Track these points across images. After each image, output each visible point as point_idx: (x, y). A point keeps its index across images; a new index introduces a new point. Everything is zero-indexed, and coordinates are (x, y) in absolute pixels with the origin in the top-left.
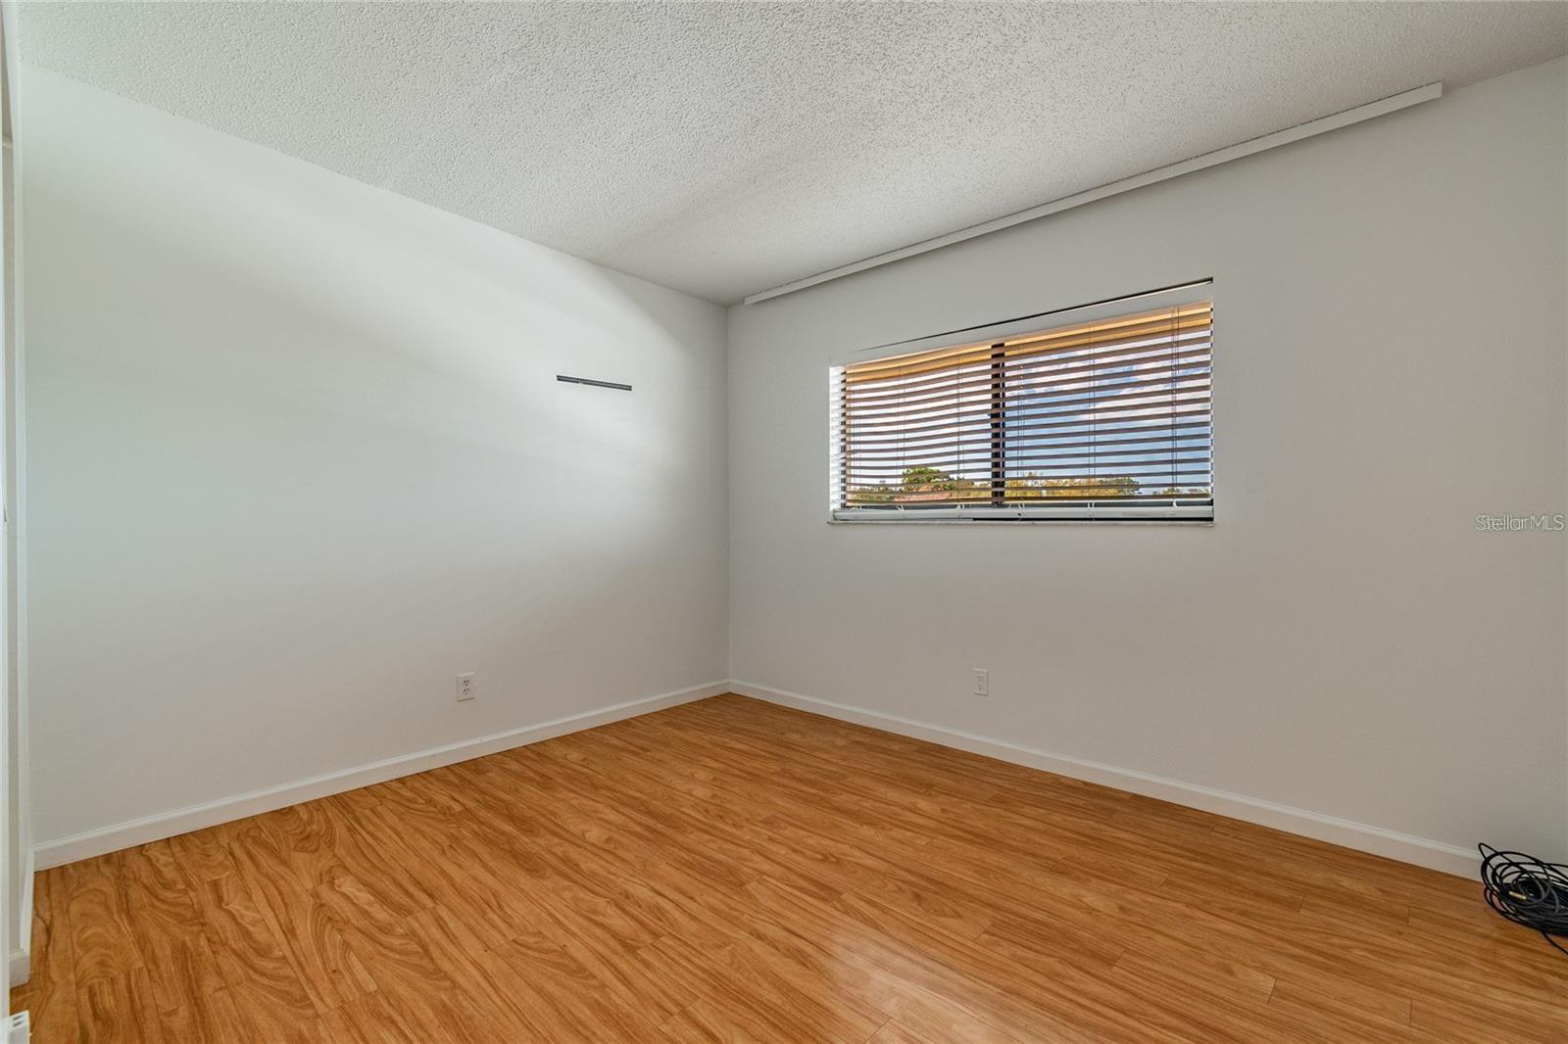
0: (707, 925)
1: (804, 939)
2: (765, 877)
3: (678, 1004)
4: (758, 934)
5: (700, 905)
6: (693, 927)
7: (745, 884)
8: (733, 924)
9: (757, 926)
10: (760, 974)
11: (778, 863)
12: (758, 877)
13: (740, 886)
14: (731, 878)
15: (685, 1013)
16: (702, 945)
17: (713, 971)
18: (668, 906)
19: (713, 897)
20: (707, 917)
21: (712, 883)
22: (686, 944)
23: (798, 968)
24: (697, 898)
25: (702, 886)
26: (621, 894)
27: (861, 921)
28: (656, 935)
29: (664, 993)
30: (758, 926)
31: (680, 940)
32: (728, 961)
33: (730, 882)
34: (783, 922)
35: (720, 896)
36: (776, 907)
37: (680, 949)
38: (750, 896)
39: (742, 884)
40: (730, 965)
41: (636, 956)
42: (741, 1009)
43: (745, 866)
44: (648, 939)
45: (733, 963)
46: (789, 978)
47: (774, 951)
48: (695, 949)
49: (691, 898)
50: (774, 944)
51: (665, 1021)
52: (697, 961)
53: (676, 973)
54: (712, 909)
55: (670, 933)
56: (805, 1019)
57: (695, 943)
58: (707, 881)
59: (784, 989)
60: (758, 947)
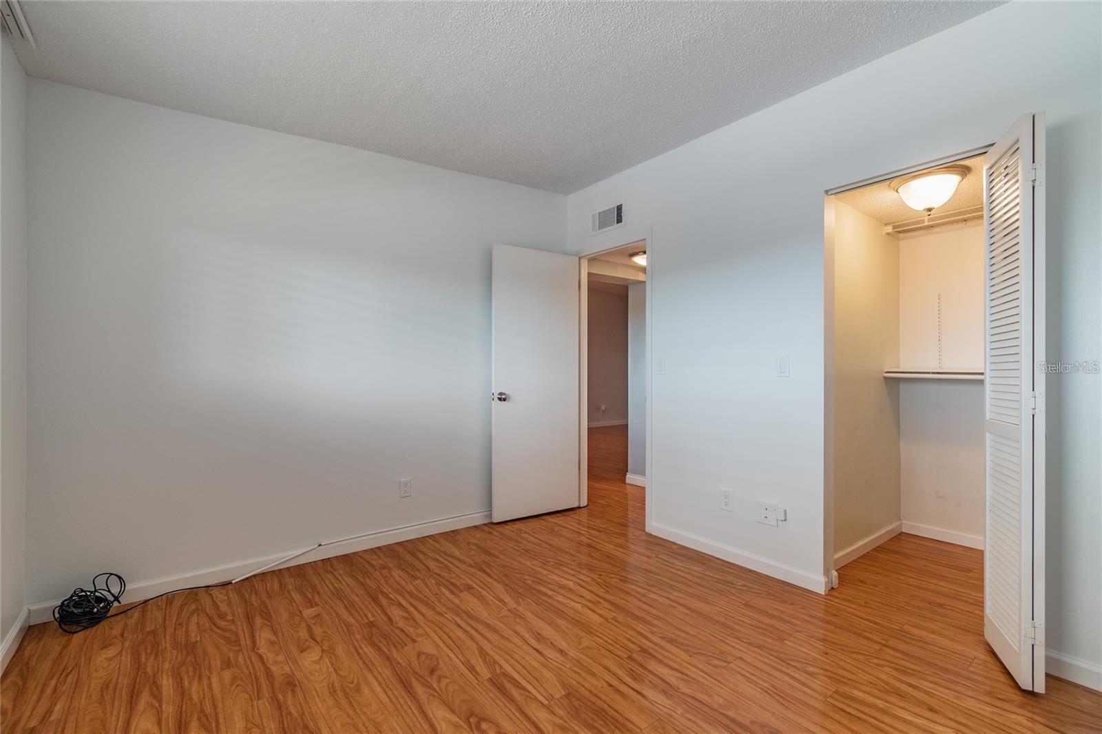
0: (597, 663)
1: (533, 647)
2: (546, 702)
3: (610, 622)
4: (561, 652)
5: (603, 679)
6: (607, 662)
7: (565, 695)
8: (579, 662)
9: (562, 658)
10: (565, 632)
11: (529, 719)
12: (552, 703)
13: (569, 694)
14: (576, 703)
15: (606, 619)
16: (599, 650)
17: (592, 635)
18: (628, 680)
19: (592, 685)
20: (597, 669)
21: (594, 699)
22: (609, 651)
23: (543, 633)
24: (605, 684)
25: (603, 697)
26: (671, 695)
27: (488, 655)
28: (630, 658)
29: (618, 628)
30: (560, 658)
31: (614, 654)
32: (582, 640)
33: (578, 699)
34: (543, 659)
35: (587, 685)
36: (545, 671)
37: (612, 648)
38: (563, 684)
39: (568, 695)
40: (582, 637)
41: (640, 647)
42: (577, 618)
43: (561, 718)
44: (634, 655)
45: (580, 638)
46: (549, 628)
47: (554, 642)
48: (604, 648)
49: (611, 685)
50: (553, 646)
51: (614, 617)
52: (602, 641)
53: (613, 636)
54: (593, 674)
55: (622, 659)
56: (548, 613)
57: (603, 651)
58: (599, 702)
59: (554, 624)
60: (564, 645)
